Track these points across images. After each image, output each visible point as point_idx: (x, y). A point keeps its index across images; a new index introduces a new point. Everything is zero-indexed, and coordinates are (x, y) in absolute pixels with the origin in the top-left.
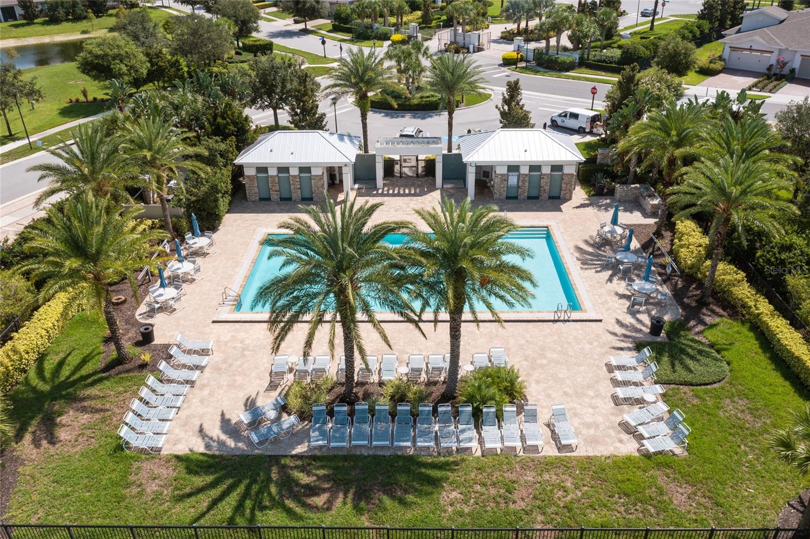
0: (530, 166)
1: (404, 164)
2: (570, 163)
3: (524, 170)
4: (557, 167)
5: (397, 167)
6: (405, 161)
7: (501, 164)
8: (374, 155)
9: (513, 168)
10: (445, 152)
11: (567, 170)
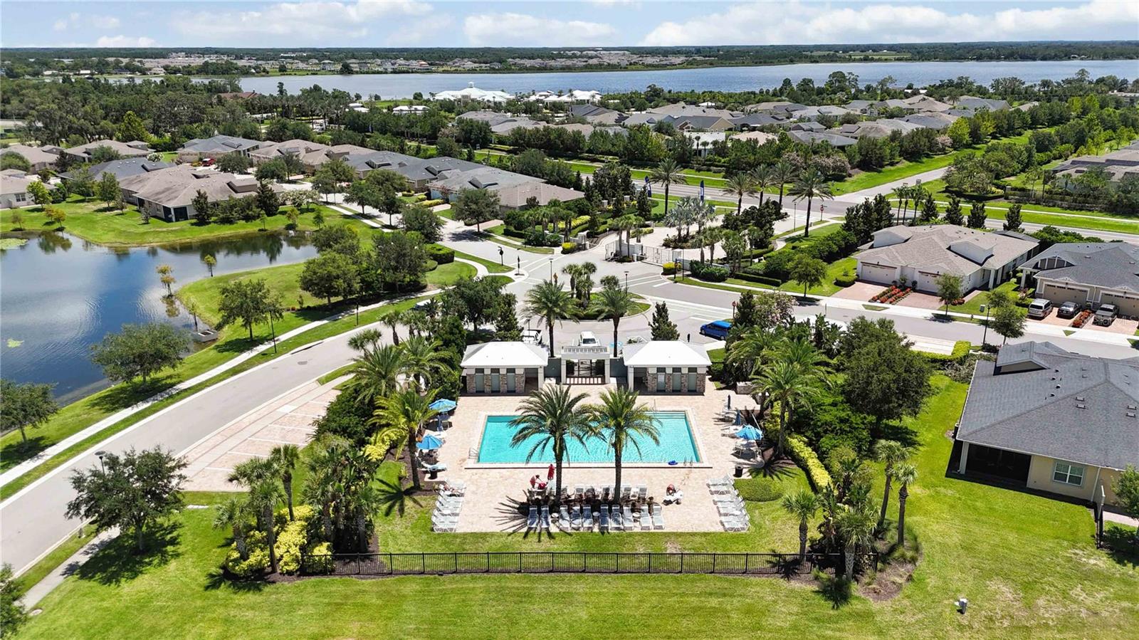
0: (673, 368)
1: (581, 366)
2: (702, 367)
3: (669, 371)
4: (693, 370)
5: (576, 368)
6: (582, 363)
7: (652, 367)
8: (560, 359)
9: (661, 370)
10: (612, 356)
11: (699, 371)
